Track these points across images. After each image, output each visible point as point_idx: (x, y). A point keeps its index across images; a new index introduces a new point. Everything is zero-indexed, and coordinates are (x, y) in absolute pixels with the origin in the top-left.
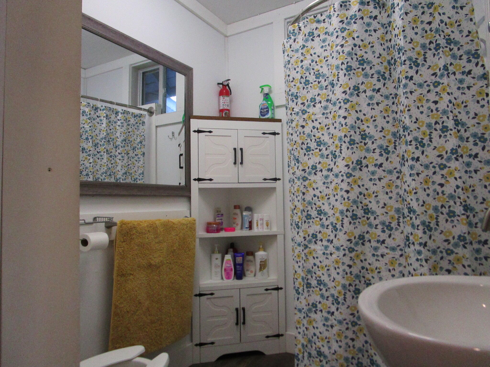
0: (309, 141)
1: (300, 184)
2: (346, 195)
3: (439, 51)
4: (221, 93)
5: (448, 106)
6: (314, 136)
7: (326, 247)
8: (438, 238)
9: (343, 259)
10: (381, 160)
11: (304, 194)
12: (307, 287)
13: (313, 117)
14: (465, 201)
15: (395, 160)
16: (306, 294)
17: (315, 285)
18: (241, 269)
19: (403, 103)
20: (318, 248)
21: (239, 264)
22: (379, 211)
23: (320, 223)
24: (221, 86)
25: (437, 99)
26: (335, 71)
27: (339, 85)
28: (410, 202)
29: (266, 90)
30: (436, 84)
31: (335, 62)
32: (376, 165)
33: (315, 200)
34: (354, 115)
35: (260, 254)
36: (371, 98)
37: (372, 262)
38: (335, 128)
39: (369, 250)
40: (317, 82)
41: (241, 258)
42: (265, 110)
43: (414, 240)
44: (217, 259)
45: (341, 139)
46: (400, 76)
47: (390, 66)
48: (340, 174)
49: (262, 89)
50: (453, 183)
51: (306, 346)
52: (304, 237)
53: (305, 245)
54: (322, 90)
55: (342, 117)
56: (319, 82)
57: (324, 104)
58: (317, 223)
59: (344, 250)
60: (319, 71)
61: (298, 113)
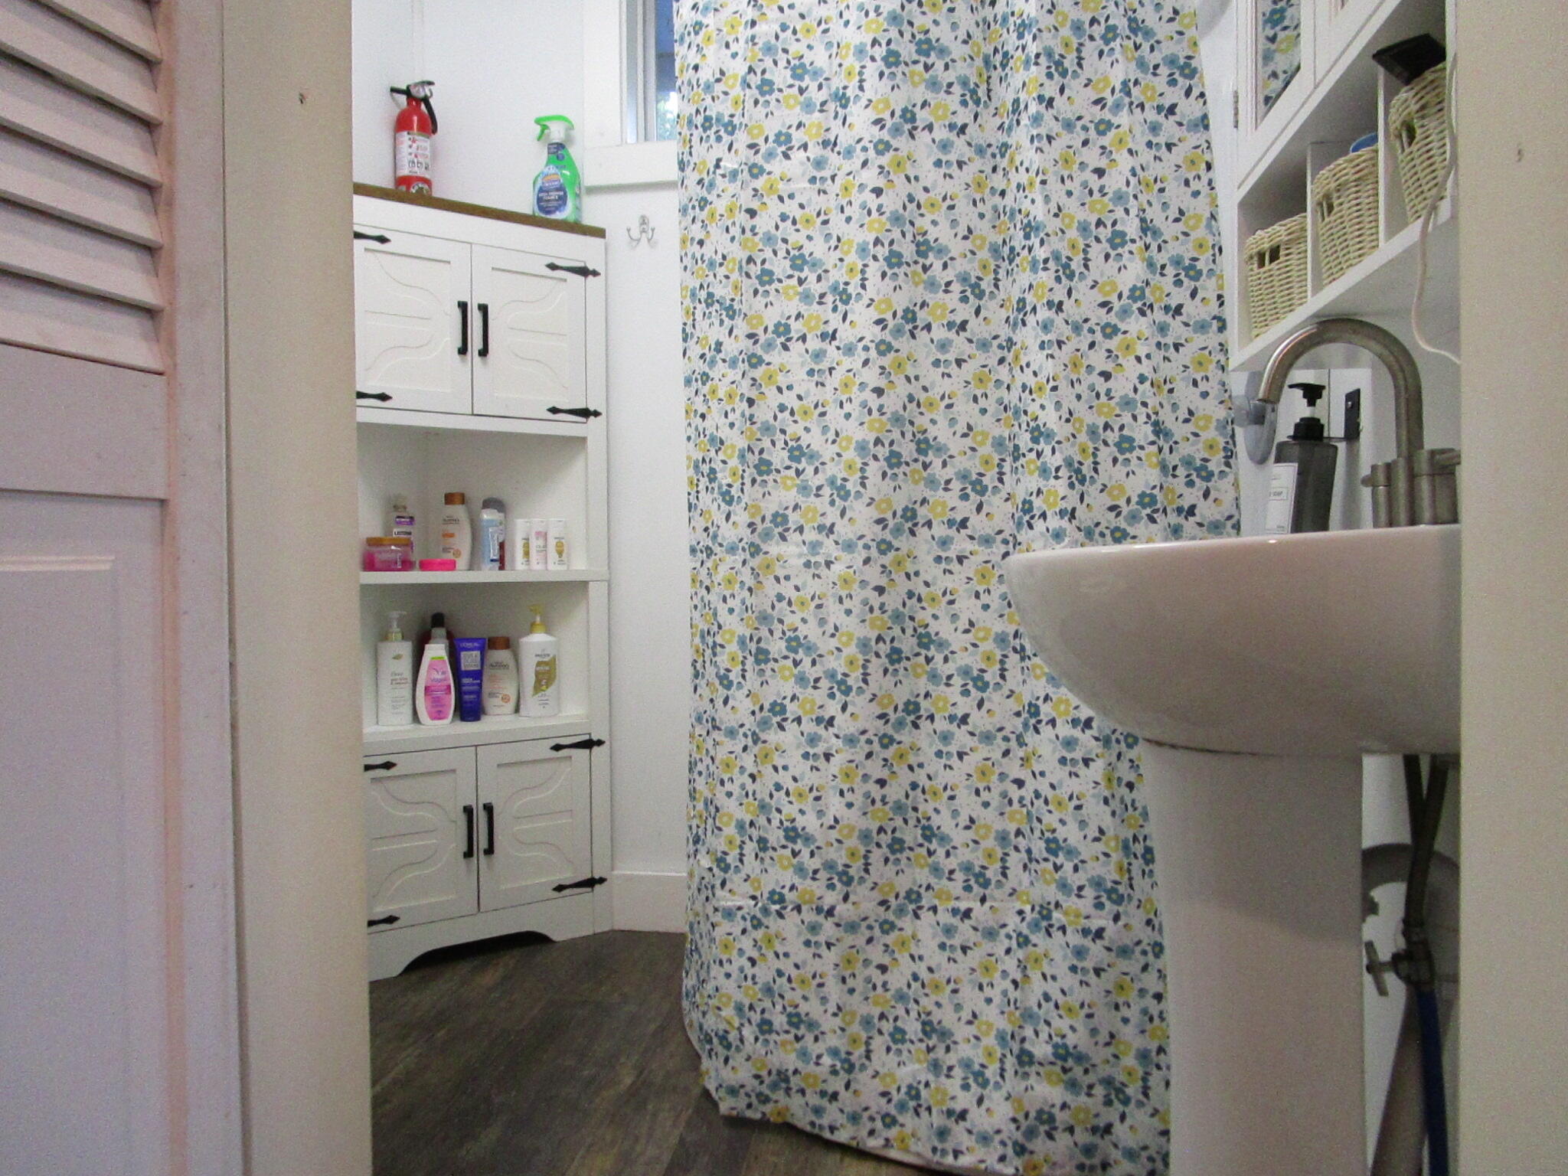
0: (768, 253)
1: (739, 377)
2: (874, 402)
3: (1112, 45)
4: (402, 124)
5: (1128, 183)
6: (785, 241)
7: (815, 546)
8: (1099, 502)
9: (862, 573)
10: (964, 312)
11: (751, 402)
12: (758, 662)
13: (783, 188)
14: (1156, 413)
15: (996, 315)
16: (752, 681)
17: (780, 651)
18: (476, 688)
19: (1026, 165)
20: (790, 552)
21: (469, 674)
22: (956, 445)
23: (798, 482)
24: (403, 99)
25: (1103, 163)
26: (851, 62)
27: (864, 102)
28: (1039, 412)
29: (557, 133)
30: (1102, 127)
31: (853, 37)
32: (950, 325)
33: (783, 420)
34: (902, 188)
35: (535, 643)
36: (945, 146)
37: (935, 578)
38: (848, 220)
39: (925, 547)
40: (795, 90)
41: (478, 653)
42: (554, 195)
43: (1045, 508)
44: (398, 657)
45: (864, 250)
46: (1023, 96)
47: (988, 70)
48: (861, 345)
49: (544, 128)
50: (1132, 368)
51: (752, 824)
52: (751, 525)
53: (752, 544)
54: (811, 112)
55: (870, 188)
56: (801, 91)
57: (814, 151)
58: (789, 482)
59: (867, 547)
60: (802, 57)
61: (734, 174)
